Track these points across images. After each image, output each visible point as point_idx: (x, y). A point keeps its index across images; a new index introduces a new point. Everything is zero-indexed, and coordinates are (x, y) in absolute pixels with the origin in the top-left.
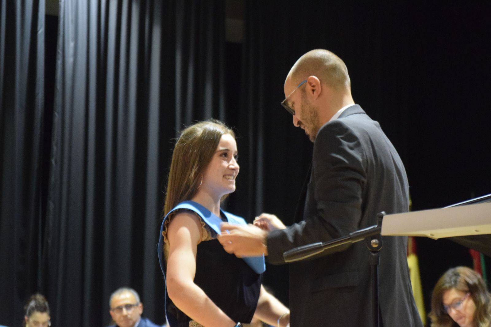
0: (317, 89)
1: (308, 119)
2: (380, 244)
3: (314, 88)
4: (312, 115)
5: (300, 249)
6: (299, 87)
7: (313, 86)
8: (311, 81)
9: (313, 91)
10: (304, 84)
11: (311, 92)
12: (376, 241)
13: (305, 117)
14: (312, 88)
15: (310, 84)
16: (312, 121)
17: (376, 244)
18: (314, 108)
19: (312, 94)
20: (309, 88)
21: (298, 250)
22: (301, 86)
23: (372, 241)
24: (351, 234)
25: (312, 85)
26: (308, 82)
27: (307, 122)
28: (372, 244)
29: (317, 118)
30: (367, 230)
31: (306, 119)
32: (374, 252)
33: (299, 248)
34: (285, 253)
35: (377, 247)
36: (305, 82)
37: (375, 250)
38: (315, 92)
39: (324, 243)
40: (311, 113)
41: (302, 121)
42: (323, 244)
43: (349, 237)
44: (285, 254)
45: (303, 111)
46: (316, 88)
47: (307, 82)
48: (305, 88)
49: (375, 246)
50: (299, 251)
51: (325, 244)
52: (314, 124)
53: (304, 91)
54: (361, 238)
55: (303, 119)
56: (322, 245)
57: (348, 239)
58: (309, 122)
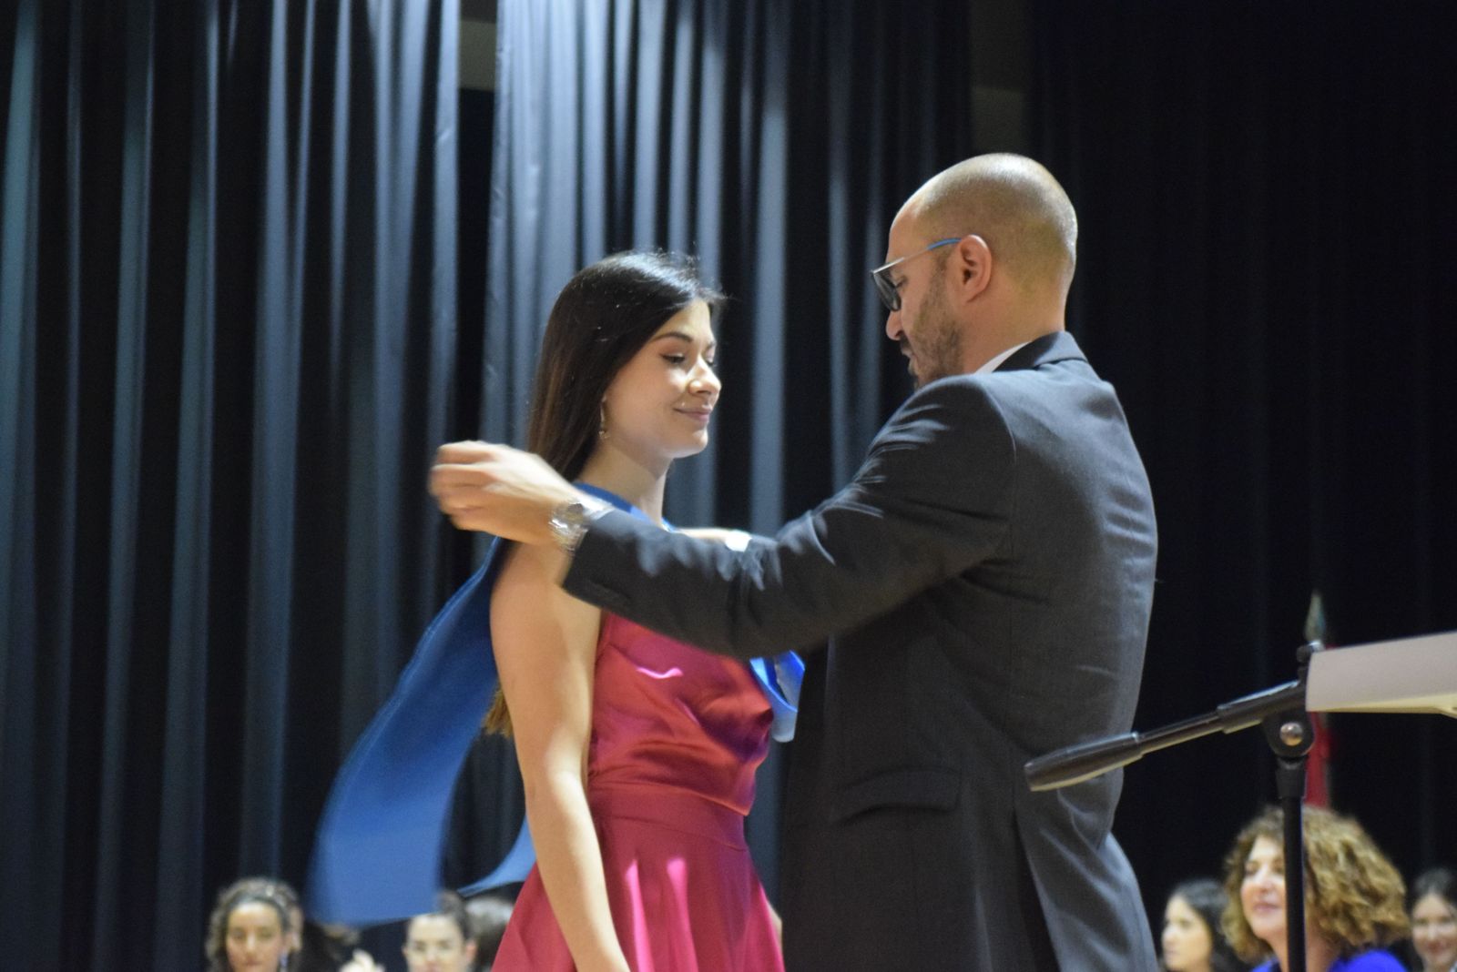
0: (976, 273)
1: (929, 345)
2: (1308, 737)
3: (971, 269)
4: (944, 338)
5: (1075, 753)
6: (932, 250)
7: (971, 263)
8: (970, 248)
9: (968, 274)
10: (950, 246)
11: (960, 276)
12: (1295, 728)
13: (923, 336)
14: (966, 266)
15: (965, 253)
16: (938, 353)
17: (1296, 736)
18: (954, 323)
19: (961, 283)
20: (957, 262)
21: (1067, 756)
22: (938, 247)
23: (1284, 728)
24: (1221, 707)
25: (970, 258)
26: (959, 247)
27: (924, 350)
28: (1283, 737)
29: (953, 350)
30: (1268, 696)
31: (924, 342)
32: (1291, 760)
33: (1069, 751)
34: (1029, 765)
35: (1299, 745)
36: (953, 243)
37: (1294, 755)
38: (969, 282)
39: (1143, 736)
40: (943, 331)
41: (911, 340)
42: (1140, 738)
43: (1216, 718)
44: (1031, 768)
45: (923, 317)
46: (977, 269)
47: (957, 243)
48: (948, 255)
49: (1292, 742)
50: (1071, 758)
51: (1147, 736)
52: (941, 362)
53: (942, 265)
54: (1251, 720)
55: (917, 338)
56: (1137, 741)
57: (1214, 723)
58: (929, 353)
